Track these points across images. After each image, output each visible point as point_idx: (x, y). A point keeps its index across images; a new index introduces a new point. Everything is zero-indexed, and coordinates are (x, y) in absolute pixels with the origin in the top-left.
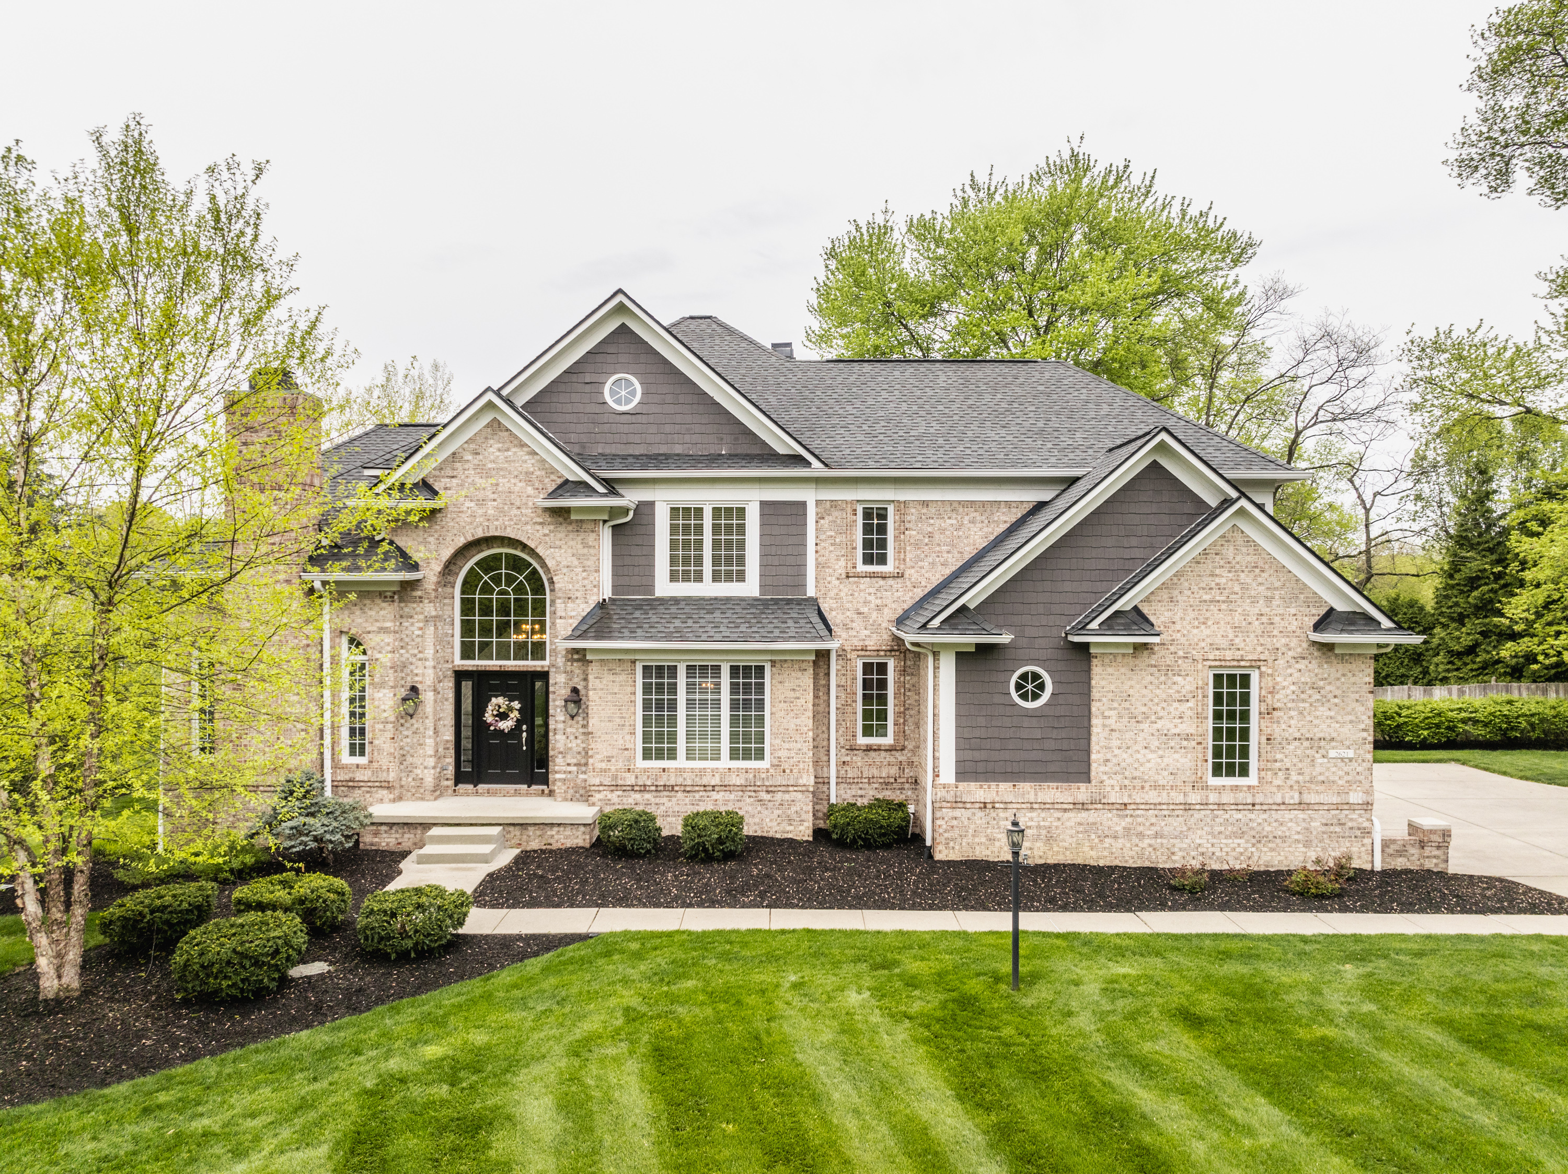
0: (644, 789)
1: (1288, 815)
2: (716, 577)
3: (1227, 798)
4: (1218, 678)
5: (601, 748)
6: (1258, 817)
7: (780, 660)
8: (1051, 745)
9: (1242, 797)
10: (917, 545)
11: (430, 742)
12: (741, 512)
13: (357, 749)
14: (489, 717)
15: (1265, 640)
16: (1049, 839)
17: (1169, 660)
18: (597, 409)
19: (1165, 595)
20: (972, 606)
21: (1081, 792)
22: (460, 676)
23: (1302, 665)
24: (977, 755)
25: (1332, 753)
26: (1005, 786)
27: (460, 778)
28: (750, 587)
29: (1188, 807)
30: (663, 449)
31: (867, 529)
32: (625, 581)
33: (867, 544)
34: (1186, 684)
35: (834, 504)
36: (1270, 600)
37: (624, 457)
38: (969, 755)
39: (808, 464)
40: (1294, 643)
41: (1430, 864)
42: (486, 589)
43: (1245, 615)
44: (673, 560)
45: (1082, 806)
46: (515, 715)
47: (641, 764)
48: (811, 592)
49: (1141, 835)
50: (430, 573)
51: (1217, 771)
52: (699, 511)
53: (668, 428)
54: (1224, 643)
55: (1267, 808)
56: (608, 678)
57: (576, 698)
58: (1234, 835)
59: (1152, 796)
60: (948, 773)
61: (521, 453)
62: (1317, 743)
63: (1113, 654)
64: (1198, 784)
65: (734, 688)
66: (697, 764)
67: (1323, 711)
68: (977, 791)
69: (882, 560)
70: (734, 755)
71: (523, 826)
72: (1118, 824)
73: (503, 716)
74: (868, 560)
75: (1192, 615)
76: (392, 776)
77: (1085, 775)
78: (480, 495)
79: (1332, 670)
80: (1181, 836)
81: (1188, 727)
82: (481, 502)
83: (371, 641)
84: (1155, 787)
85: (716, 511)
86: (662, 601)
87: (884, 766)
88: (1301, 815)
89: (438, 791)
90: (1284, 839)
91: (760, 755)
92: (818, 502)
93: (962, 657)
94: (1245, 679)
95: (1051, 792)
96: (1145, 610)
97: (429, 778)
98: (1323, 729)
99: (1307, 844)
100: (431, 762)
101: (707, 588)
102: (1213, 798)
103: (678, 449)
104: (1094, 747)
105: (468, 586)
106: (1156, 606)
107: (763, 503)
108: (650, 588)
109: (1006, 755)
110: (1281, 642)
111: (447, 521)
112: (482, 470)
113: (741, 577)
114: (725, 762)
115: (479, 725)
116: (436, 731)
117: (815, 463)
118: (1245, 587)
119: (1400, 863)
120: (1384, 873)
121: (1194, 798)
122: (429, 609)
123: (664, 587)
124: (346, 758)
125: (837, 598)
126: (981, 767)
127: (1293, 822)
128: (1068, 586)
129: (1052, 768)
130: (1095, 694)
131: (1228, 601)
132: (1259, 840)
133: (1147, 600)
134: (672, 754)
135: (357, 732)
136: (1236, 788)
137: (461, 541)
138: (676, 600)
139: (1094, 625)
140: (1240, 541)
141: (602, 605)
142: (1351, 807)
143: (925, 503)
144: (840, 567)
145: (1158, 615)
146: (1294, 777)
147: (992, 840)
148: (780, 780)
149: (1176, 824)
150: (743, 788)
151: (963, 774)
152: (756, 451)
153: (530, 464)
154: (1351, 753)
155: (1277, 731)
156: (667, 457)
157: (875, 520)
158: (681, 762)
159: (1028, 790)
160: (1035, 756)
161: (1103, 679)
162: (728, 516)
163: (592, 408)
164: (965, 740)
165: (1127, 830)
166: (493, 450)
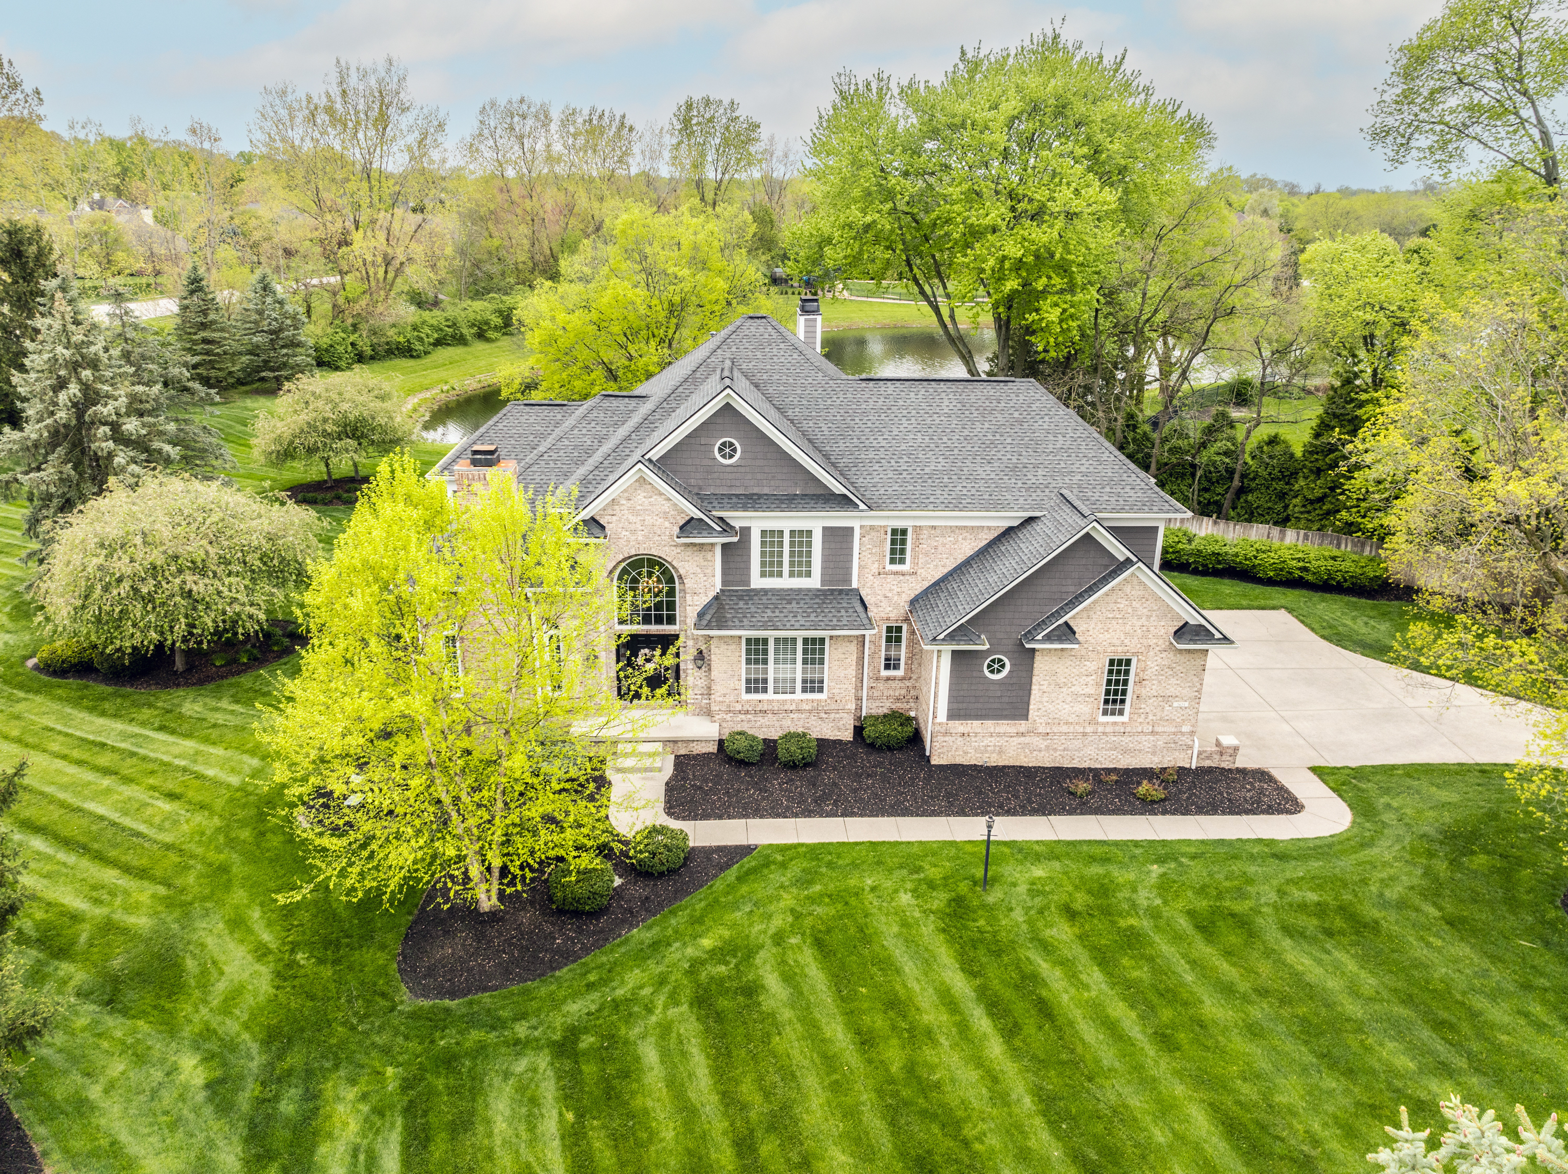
0: (747, 712)
1: (1144, 738)
2: (792, 574)
3: (1108, 729)
4: (1112, 662)
5: (719, 690)
6: (1126, 739)
7: (836, 637)
8: (1006, 700)
9: (1118, 727)
10: (926, 554)
12: (809, 533)
14: (638, 661)
15: (1145, 642)
16: (1001, 753)
17: (1083, 652)
18: (710, 463)
19: (1085, 615)
20: (964, 623)
21: (1022, 726)
22: (619, 637)
23: (1164, 655)
24: (961, 706)
25: (1175, 704)
26: (976, 723)
28: (814, 582)
29: (1085, 734)
30: (756, 490)
31: (893, 542)
32: (730, 578)
33: (893, 551)
34: (1091, 666)
35: (872, 528)
36: (1149, 617)
37: (730, 496)
38: (955, 706)
39: (857, 506)
40: (1161, 642)
41: (1225, 764)
42: (635, 581)
43: (1133, 626)
44: (763, 564)
45: (1021, 734)
46: (656, 660)
47: (746, 697)
48: (855, 585)
49: (1055, 750)
51: (1105, 712)
52: (781, 533)
53: (759, 476)
54: (1117, 642)
55: (1131, 734)
56: (724, 647)
57: (700, 657)
58: (1111, 749)
59: (1064, 729)
60: (942, 716)
61: (660, 499)
62: (1167, 699)
63: (1049, 654)
64: (1093, 722)
65: (805, 651)
66: (781, 697)
67: (1173, 681)
68: (959, 726)
69: (902, 561)
70: (804, 690)
71: (675, 742)
72: (1042, 744)
73: (649, 661)
74: (892, 561)
75: (1100, 626)
77: (1025, 717)
78: (633, 527)
79: (1182, 657)
80: (1079, 750)
81: (1090, 690)
82: (634, 532)
84: (1067, 723)
85: (792, 532)
86: (757, 592)
87: (897, 689)
88: (1152, 738)
90: (1140, 751)
91: (821, 690)
92: (861, 527)
93: (955, 655)
94: (1128, 662)
95: (1005, 726)
96: (1071, 624)
98: (1172, 691)
99: (1153, 754)
101: (786, 582)
102: (1101, 728)
103: (766, 491)
104: (1032, 701)
105: (620, 578)
106: (1080, 624)
107: (825, 529)
108: (749, 584)
109: (980, 706)
110: (1152, 642)
111: (612, 545)
112: (633, 511)
113: (809, 574)
114: (798, 695)
117: (862, 506)
118: (1135, 610)
119: (1207, 763)
120: (1196, 768)
121: (1089, 729)
123: (757, 582)
125: (872, 587)
126: (963, 712)
127: (1147, 742)
128: (1025, 607)
129: (1006, 712)
130: (1036, 672)
131: (1123, 618)
132: (1125, 751)
133: (1073, 617)
134: (765, 690)
136: (1115, 723)
137: (620, 557)
138: (765, 592)
139: (1039, 638)
140: (1135, 582)
141: (716, 596)
142: (1183, 734)
143: (934, 527)
144: (875, 568)
145: (1081, 629)
146: (1151, 717)
147: (966, 753)
148: (833, 706)
149: (1077, 743)
150: (810, 711)
151: (953, 714)
152: (819, 491)
153: (667, 506)
154: (1186, 704)
155: (1144, 692)
156: (760, 496)
157: (899, 537)
158: (770, 695)
159: (990, 725)
160: (995, 706)
161: (1040, 664)
162: (802, 538)
163: (706, 462)
164: (954, 698)
165: (1047, 747)
166: (640, 497)
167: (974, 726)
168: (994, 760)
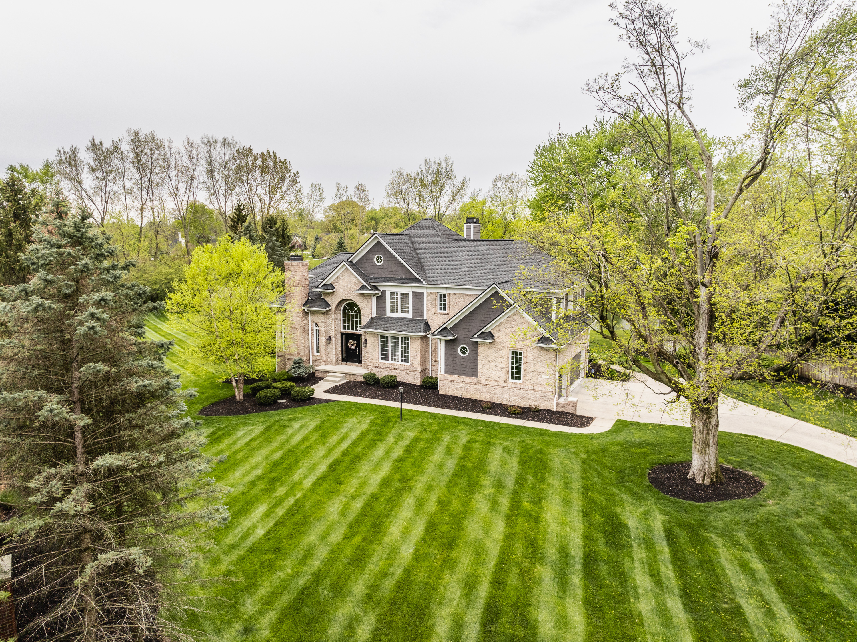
0: (380, 368)
1: (530, 392)
2: (402, 312)
3: (513, 386)
4: (513, 353)
5: (370, 356)
6: (522, 392)
7: (412, 337)
8: (468, 366)
9: (517, 386)
10: (453, 306)
11: (334, 351)
12: (408, 294)
13: (318, 351)
14: (349, 345)
15: (524, 343)
16: (467, 392)
17: (499, 346)
18: (373, 264)
19: (498, 328)
20: (449, 328)
21: (475, 380)
22: (342, 334)
23: (535, 351)
24: (450, 368)
25: (543, 377)
26: (456, 376)
27: (343, 360)
28: (409, 315)
29: (503, 387)
30: (389, 276)
31: (441, 300)
32: (379, 312)
33: (441, 304)
34: (503, 353)
35: (431, 293)
37: (379, 278)
38: (448, 367)
39: (422, 283)
40: (532, 344)
41: (570, 411)
42: (348, 311)
43: (519, 336)
44: (391, 306)
45: (475, 384)
46: (355, 345)
47: (380, 361)
48: (425, 317)
49: (490, 393)
50: (333, 307)
51: (512, 378)
52: (397, 293)
53: (390, 270)
54: (514, 343)
55: (525, 390)
56: (372, 338)
57: (366, 342)
58: (515, 396)
59: (493, 383)
60: (443, 372)
61: (353, 277)
62: (539, 373)
63: (484, 344)
64: (506, 381)
65: (402, 343)
66: (393, 362)
67: (541, 364)
68: (449, 377)
69: (445, 309)
70: (402, 361)
71: (350, 374)
72: (485, 390)
73: (352, 345)
74: (441, 309)
75: (505, 334)
76: (325, 359)
77: (476, 375)
79: (544, 353)
80: (501, 395)
81: (503, 365)
82: (344, 290)
83: (319, 324)
84: (494, 381)
85: (401, 294)
86: (387, 318)
88: (534, 393)
89: (337, 363)
90: (529, 399)
91: (408, 362)
92: (427, 293)
93: (446, 341)
94: (520, 353)
95: (468, 379)
96: (492, 332)
97: (334, 360)
98: (540, 369)
99: (536, 401)
100: (334, 356)
101: (399, 315)
102: (509, 385)
103: (392, 276)
104: (479, 368)
105: (344, 310)
106: (495, 331)
107: (413, 293)
108: (385, 314)
109: (457, 368)
110: (529, 344)
111: (336, 294)
112: (344, 281)
113: (408, 312)
114: (400, 362)
115: (347, 347)
116: (336, 348)
117: (424, 283)
118: (519, 328)
119: (562, 410)
120: (556, 412)
121: (504, 385)
122: (333, 317)
123: (389, 314)
124: (315, 353)
125: (432, 319)
126: (451, 371)
127: (532, 395)
128: (473, 324)
129: (469, 373)
130: (479, 354)
131: (514, 331)
132: (522, 398)
133: (493, 329)
134: (387, 359)
135: (318, 347)
136: (517, 383)
137: (340, 300)
138: (391, 318)
139: (476, 336)
140: (518, 314)
141: (372, 318)
142: (548, 392)
143: (455, 294)
144: (433, 311)
145: (495, 334)
146: (532, 382)
147: (453, 390)
148: (412, 369)
149: (500, 391)
150: (403, 370)
151: (447, 372)
152: (411, 277)
153: (355, 280)
154: (548, 377)
155: (528, 369)
156: (389, 278)
157: (443, 298)
158: (389, 361)
159: (462, 378)
160: (465, 369)
161: (481, 350)
162: (404, 295)
163: (371, 264)
164: (447, 364)
165: (487, 391)
166: (346, 276)
167: (455, 377)
168: (465, 395)
